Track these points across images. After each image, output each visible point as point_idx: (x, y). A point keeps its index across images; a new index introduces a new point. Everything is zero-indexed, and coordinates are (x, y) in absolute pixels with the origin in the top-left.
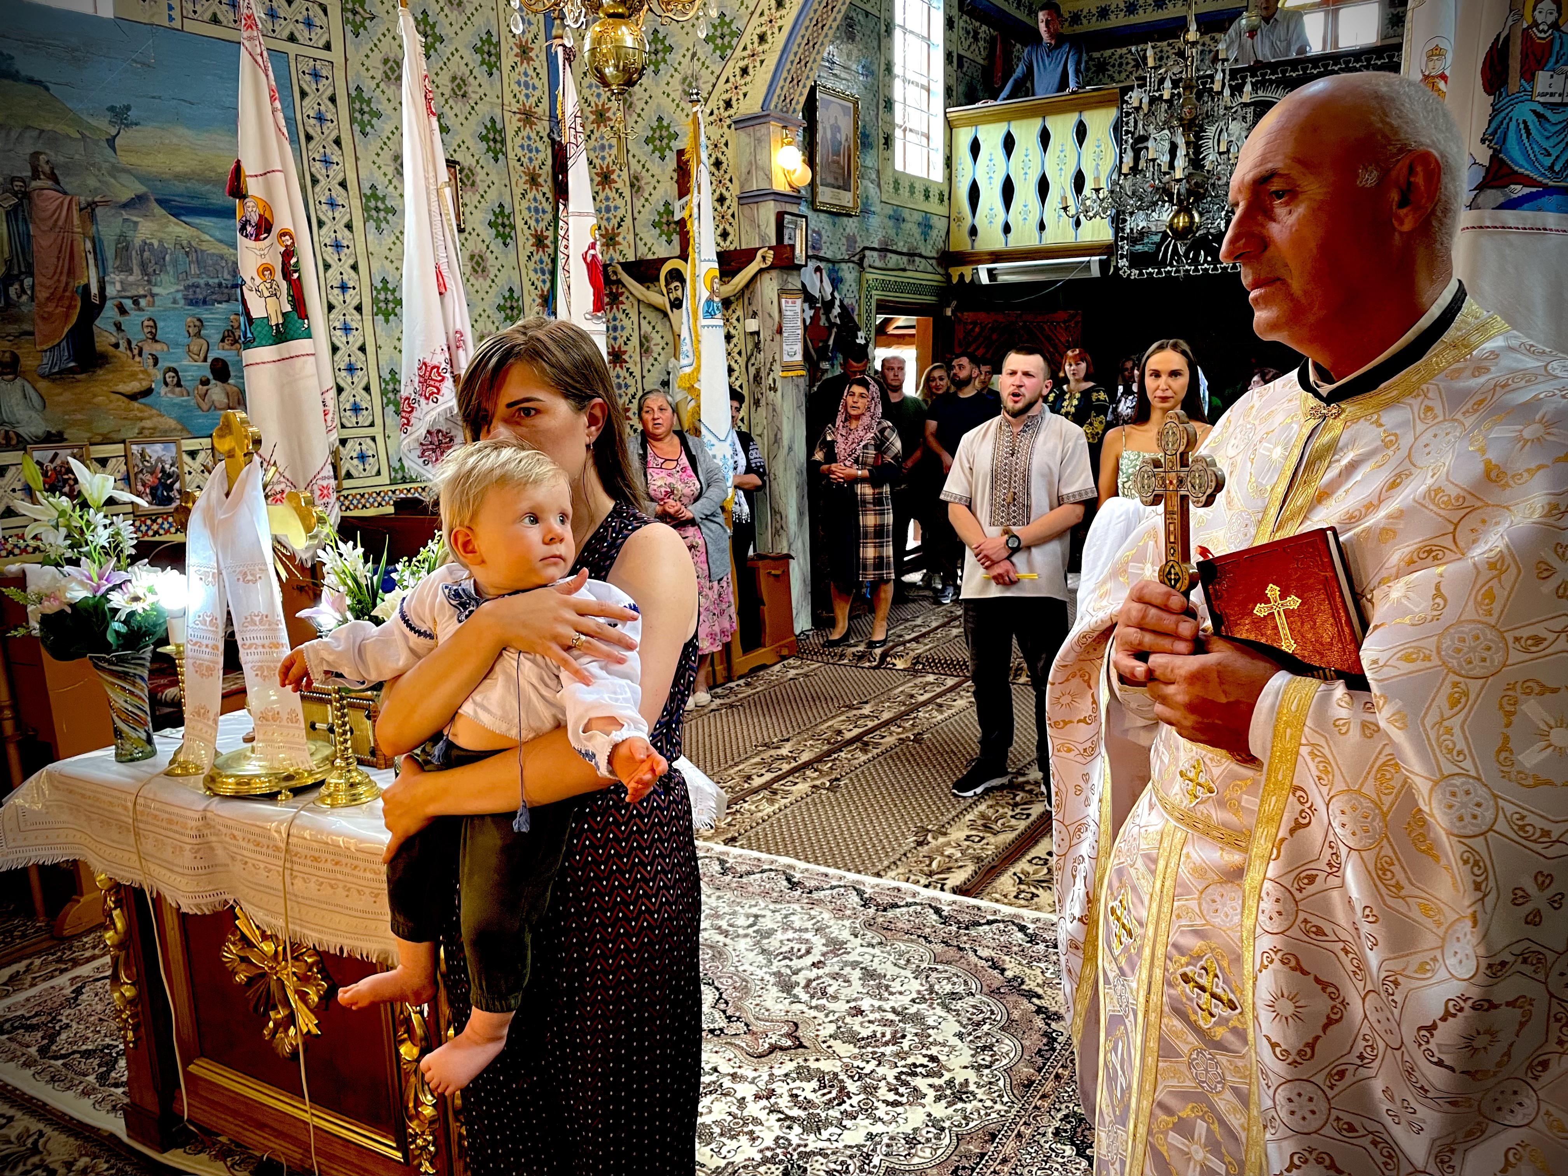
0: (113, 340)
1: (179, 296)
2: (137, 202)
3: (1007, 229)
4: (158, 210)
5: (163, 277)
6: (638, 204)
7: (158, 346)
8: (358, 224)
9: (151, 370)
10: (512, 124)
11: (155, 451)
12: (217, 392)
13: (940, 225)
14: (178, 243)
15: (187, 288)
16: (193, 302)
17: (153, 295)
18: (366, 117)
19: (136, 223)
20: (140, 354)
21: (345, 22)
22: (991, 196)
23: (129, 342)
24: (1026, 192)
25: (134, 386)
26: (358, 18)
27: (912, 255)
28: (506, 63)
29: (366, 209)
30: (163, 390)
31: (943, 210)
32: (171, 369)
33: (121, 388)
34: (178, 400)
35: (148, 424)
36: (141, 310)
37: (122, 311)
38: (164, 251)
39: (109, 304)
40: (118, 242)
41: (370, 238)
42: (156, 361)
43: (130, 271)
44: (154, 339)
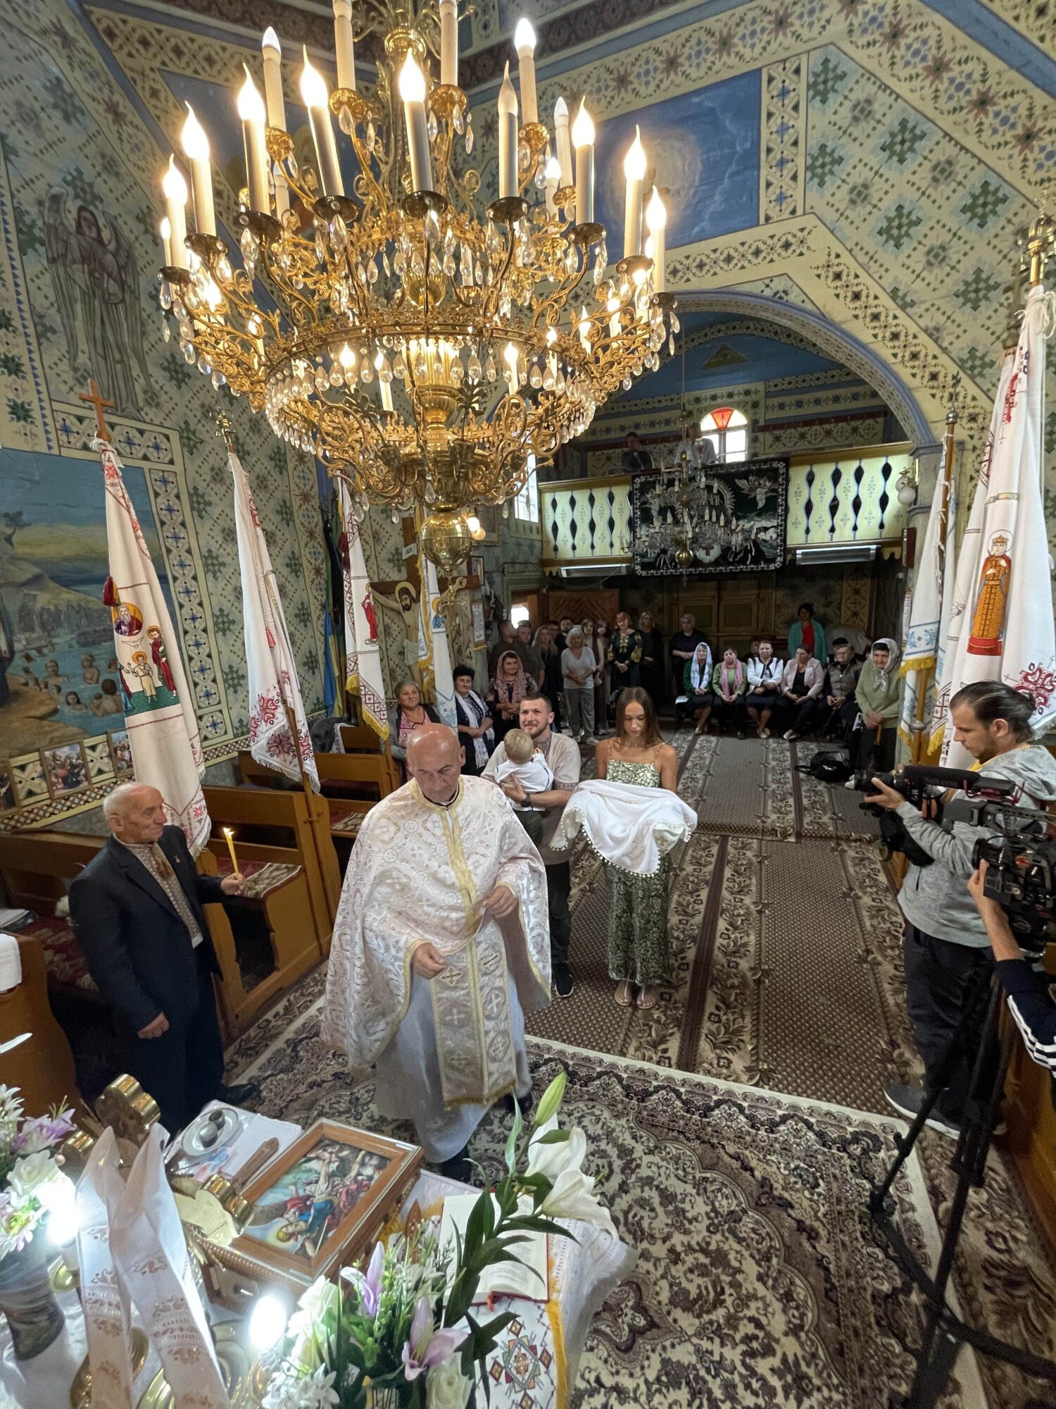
0: (23, 681)
1: (74, 643)
2: (35, 581)
3: (574, 548)
4: (52, 584)
5: (61, 631)
6: (378, 549)
7: (61, 679)
8: (201, 575)
9: (56, 696)
10: (296, 502)
11: (64, 752)
12: (108, 703)
13: (538, 544)
14: (70, 605)
15: (79, 635)
16: (84, 645)
17: (52, 645)
18: (202, 506)
19: (35, 596)
20: (46, 687)
21: (183, 445)
22: (564, 530)
23: (36, 680)
24: (583, 528)
25: (43, 710)
26: (192, 443)
27: (526, 563)
28: (291, 465)
29: (206, 565)
30: (66, 709)
31: (538, 537)
32: (70, 693)
33: (33, 713)
34: (78, 713)
35: (57, 734)
36: (45, 656)
37: (28, 658)
38: (58, 612)
39: (17, 656)
40: (21, 611)
41: (210, 584)
42: (59, 689)
43: (33, 630)
44: (57, 674)
